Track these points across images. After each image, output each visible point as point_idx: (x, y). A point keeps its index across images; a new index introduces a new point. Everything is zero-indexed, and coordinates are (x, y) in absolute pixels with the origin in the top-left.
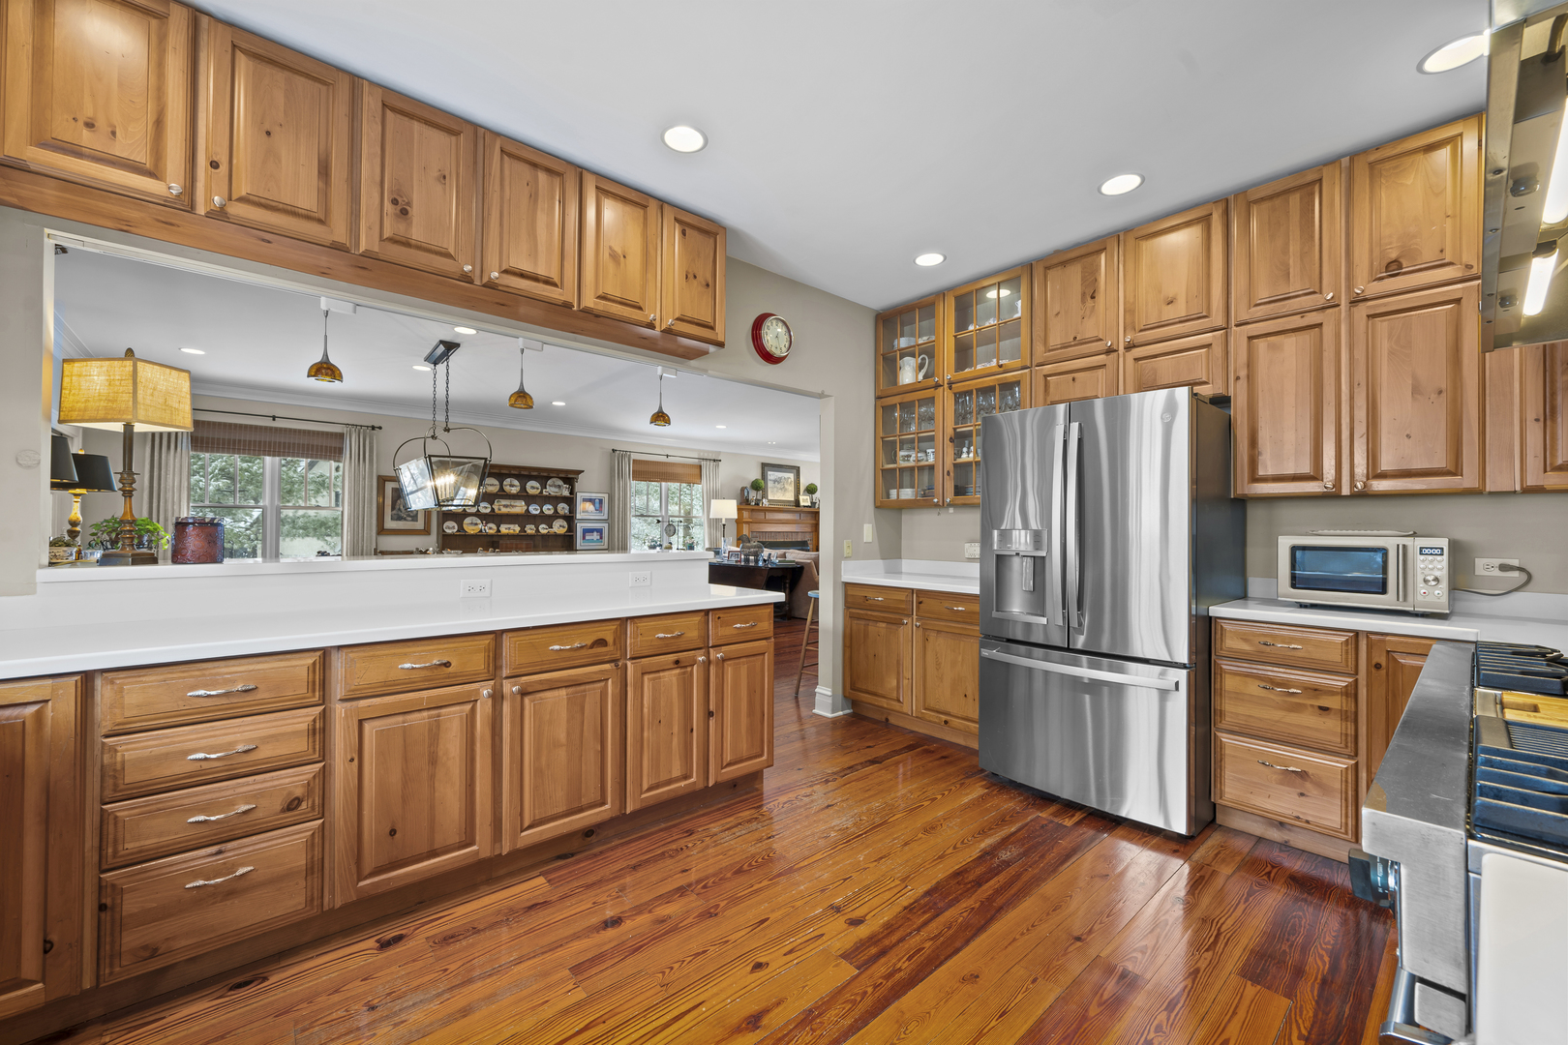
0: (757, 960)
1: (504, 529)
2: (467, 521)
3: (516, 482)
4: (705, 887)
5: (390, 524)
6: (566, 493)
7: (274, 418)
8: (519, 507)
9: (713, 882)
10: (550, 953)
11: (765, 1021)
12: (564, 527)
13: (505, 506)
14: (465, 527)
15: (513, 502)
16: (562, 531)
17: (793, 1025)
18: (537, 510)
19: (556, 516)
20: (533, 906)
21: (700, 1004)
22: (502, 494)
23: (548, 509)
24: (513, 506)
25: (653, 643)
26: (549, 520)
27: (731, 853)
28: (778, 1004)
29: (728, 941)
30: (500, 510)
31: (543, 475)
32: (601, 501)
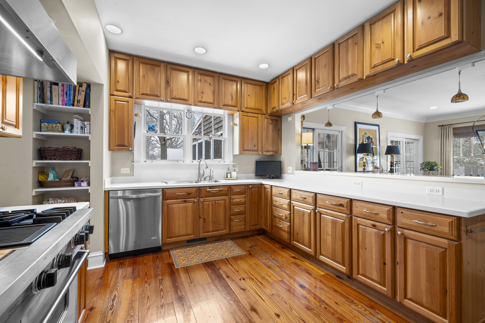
0: (281, 316)
4: (326, 308)
9: (329, 311)
10: (288, 277)
11: (253, 313)
17: (250, 319)
20: (310, 273)
21: (264, 301)
25: (362, 213)
27: (358, 319)
28: (260, 317)
29: (292, 310)
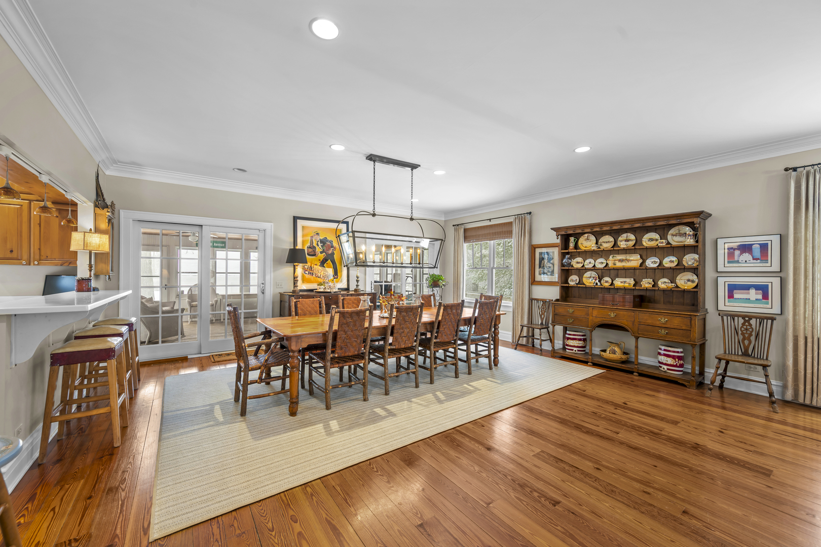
1: (618, 283)
2: (588, 274)
3: (632, 237)
5: (539, 278)
6: (690, 241)
7: (490, 220)
8: (634, 261)
12: (693, 281)
13: (620, 261)
14: (585, 280)
15: (628, 257)
16: (690, 286)
18: (655, 262)
19: (681, 268)
22: (615, 250)
23: (670, 261)
24: (628, 260)
26: (672, 273)
30: (615, 264)
31: (663, 225)
32: (764, 247)
